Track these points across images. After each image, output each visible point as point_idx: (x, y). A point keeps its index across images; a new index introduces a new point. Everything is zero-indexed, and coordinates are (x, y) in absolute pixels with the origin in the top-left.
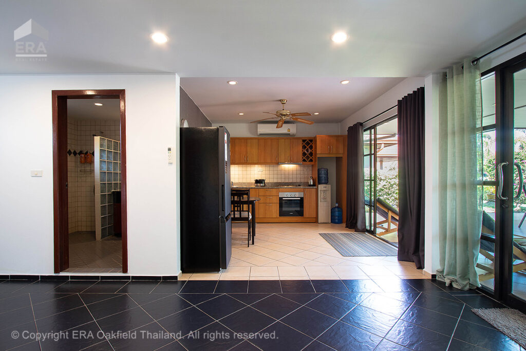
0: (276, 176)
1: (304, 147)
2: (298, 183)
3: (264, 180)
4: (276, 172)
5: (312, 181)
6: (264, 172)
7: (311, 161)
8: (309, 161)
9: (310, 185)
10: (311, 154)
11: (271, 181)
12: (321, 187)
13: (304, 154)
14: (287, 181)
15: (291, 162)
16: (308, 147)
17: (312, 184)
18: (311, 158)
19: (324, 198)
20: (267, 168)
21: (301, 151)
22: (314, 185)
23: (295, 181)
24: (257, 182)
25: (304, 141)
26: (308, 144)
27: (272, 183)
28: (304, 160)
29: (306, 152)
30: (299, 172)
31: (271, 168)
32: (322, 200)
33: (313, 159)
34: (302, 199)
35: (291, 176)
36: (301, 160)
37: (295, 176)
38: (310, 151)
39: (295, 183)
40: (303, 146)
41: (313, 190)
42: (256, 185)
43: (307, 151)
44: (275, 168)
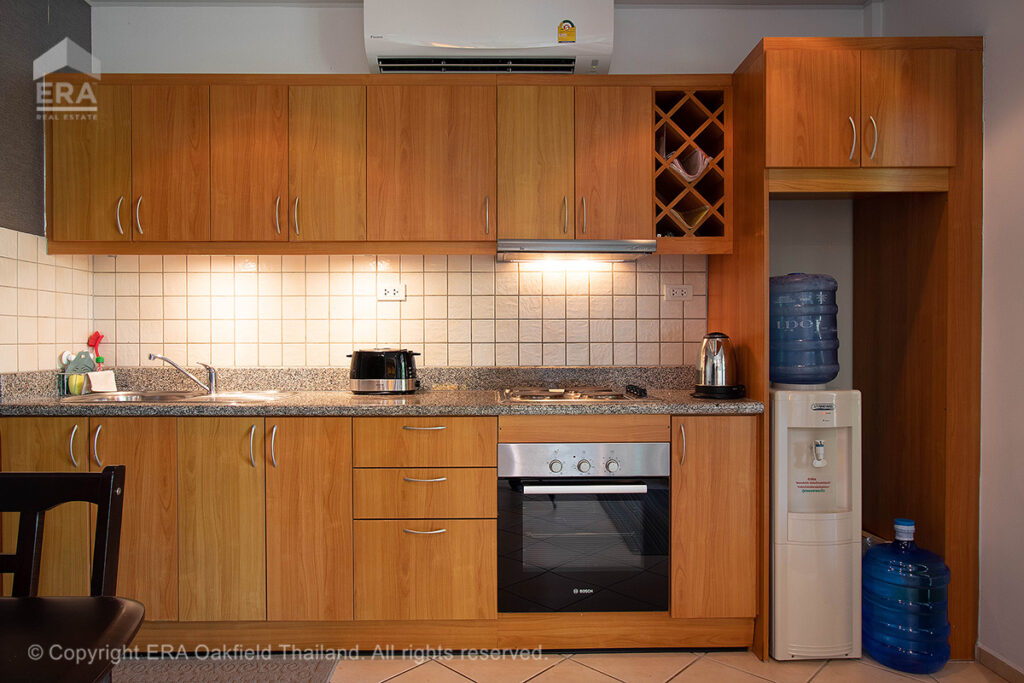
0: (484, 331)
1: (666, 141)
2: (623, 370)
3: (408, 356)
4: (484, 307)
5: (720, 361)
6: (413, 307)
7: (711, 228)
8: (701, 232)
9: (710, 393)
10: (710, 187)
11: (460, 359)
12: (793, 406)
13: (666, 186)
14: (554, 360)
15: (581, 236)
16: (690, 141)
17: (721, 381)
18: (708, 210)
19: (817, 486)
20: (435, 282)
21: (651, 165)
22: (737, 389)
23: (607, 362)
24: (370, 365)
25: (665, 100)
26: (688, 119)
27: (458, 375)
28: (665, 228)
29: (677, 168)
30: (625, 307)
31: (460, 283)
32: (801, 497)
33: (727, 221)
34: (660, 489)
35: (578, 332)
36: (649, 220)
37: (601, 330)
38: (703, 161)
39: (604, 371)
40: (658, 135)
41: (736, 424)
42: (356, 384)
43: (686, 160)
44: (483, 283)
